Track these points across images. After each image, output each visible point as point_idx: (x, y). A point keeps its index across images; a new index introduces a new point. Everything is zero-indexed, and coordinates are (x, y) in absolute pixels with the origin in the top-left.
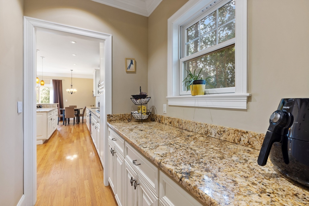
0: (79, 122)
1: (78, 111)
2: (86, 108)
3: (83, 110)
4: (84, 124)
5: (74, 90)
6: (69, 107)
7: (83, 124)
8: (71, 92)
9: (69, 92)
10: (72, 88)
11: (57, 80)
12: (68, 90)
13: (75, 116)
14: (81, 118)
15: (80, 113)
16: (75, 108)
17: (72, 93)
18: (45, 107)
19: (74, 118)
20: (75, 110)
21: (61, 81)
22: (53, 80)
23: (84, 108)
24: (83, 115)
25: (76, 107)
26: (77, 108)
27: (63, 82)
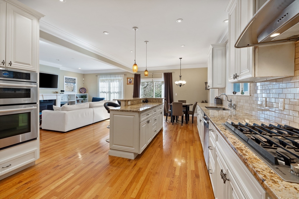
0: (189, 120)
1: (187, 107)
2: (196, 104)
3: (193, 106)
4: (194, 124)
5: (183, 82)
6: (178, 102)
7: (193, 126)
8: (180, 84)
9: (178, 85)
10: (180, 79)
11: (167, 73)
12: (177, 83)
13: (183, 113)
14: (191, 116)
15: (190, 110)
16: (183, 104)
17: (180, 86)
18: (151, 102)
19: (183, 117)
20: (184, 106)
21: (171, 73)
22: (164, 73)
23: (194, 104)
24: (193, 113)
25: (185, 102)
26: (187, 104)
27: (173, 74)
